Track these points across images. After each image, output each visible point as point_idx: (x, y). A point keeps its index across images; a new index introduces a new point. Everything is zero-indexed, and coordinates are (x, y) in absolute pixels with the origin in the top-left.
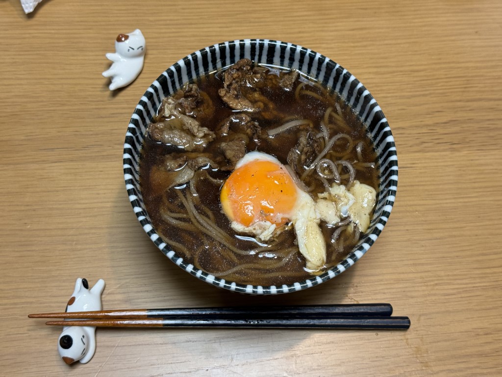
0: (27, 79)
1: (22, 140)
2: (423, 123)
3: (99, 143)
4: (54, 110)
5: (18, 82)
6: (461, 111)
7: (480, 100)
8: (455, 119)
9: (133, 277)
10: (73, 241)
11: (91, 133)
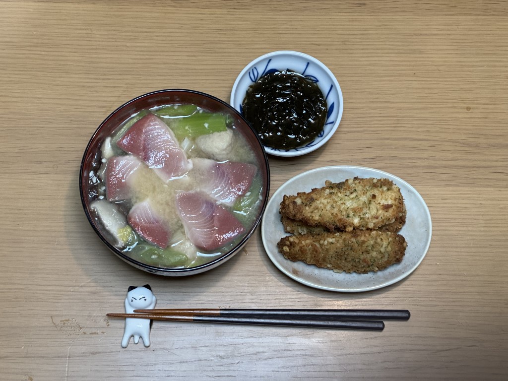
0: (21, 97)
1: (17, 153)
2: (354, 157)
4: (42, 127)
5: (14, 99)
6: (388, 148)
7: (405, 139)
8: (381, 156)
9: (101, 274)
10: (55, 242)
11: (73, 149)
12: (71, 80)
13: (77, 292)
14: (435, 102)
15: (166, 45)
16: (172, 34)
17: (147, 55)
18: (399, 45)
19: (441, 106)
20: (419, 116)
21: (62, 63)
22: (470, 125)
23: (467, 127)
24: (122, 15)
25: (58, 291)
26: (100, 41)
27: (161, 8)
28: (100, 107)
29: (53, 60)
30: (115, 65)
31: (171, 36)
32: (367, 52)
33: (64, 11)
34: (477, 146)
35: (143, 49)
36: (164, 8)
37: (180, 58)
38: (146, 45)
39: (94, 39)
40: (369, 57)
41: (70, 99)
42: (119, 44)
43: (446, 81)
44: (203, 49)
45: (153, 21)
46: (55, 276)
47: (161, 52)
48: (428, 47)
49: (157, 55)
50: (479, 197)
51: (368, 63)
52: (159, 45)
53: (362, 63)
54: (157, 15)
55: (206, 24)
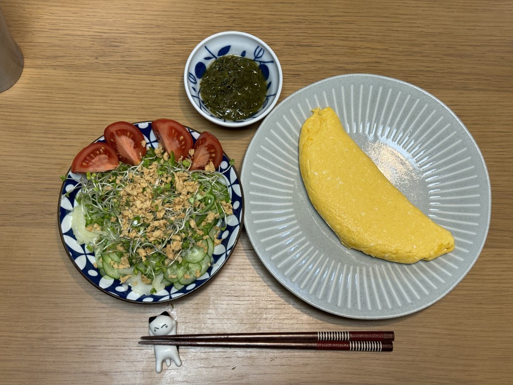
12: (31, 139)
13: (26, 338)
15: (119, 108)
16: (126, 99)
17: (102, 117)
21: (23, 123)
24: (80, 80)
25: (8, 336)
26: (58, 103)
27: (116, 74)
28: (57, 164)
29: (15, 120)
30: (71, 126)
31: (125, 100)
33: (28, 76)
35: (98, 111)
36: (119, 75)
38: (101, 107)
39: (54, 102)
42: (76, 106)
45: (109, 86)
46: (6, 323)
49: (111, 117)
52: (113, 108)
54: (112, 80)
55: (156, 90)
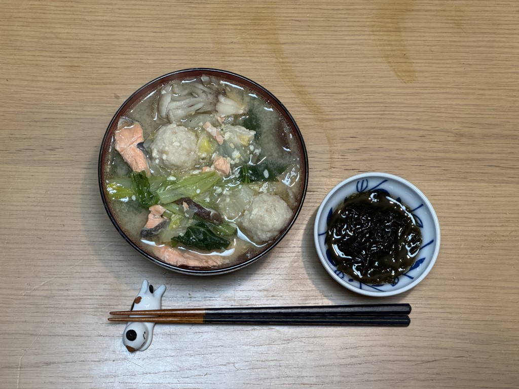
3: (31, 147)
6: (373, 138)
7: (394, 128)
8: (366, 146)
10: (5, 240)
11: (24, 136)
14: (426, 87)
18: (388, 23)
19: (433, 91)
20: (409, 102)
22: (465, 112)
23: (460, 116)
32: (353, 29)
34: (471, 136)
37: (144, 34)
40: (355, 35)
41: (22, 80)
43: (438, 63)
44: (171, 25)
47: (124, 27)
48: (421, 25)
50: (472, 194)
51: (354, 42)
53: (348, 42)
